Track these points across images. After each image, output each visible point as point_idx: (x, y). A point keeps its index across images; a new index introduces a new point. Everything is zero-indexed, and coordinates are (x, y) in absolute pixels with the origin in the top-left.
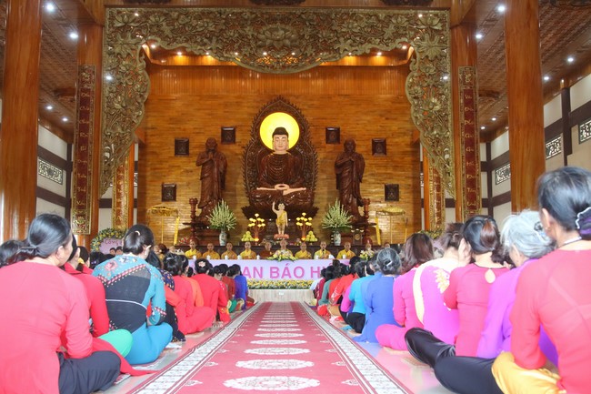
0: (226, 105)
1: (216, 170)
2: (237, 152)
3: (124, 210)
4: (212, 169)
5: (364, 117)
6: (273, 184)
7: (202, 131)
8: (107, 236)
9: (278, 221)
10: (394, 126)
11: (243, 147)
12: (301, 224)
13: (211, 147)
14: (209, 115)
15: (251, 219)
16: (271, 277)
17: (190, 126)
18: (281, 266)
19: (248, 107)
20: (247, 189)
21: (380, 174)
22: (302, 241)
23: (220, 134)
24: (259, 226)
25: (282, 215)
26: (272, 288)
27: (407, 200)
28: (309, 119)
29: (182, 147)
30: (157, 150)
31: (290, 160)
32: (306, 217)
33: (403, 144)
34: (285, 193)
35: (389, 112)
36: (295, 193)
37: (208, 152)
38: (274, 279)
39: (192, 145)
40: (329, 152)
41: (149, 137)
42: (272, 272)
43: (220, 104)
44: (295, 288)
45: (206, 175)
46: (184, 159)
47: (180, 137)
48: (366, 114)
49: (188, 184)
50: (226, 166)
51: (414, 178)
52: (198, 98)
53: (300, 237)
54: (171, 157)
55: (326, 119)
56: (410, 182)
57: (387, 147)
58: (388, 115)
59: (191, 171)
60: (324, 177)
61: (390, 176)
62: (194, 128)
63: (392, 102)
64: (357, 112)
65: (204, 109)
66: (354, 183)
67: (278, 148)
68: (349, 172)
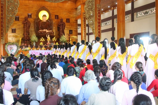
0: (29, 8)
1: (28, 25)
2: (32, 20)
4: (27, 25)
5: (64, 13)
6: (43, 29)
7: (23, 14)
8: (9, 44)
10: (72, 16)
11: (34, 19)
12: (54, 40)
14: (24, 10)
15: (41, 39)
19: (35, 9)
21: (68, 27)
23: (27, 16)
24: (43, 41)
25: (49, 38)
28: (51, 12)
29: (17, 19)
31: (47, 23)
32: (55, 38)
33: (74, 20)
34: (47, 32)
36: (49, 32)
40: (56, 21)
43: (27, 7)
45: (25, 26)
46: (18, 22)
49: (19, 28)
50: (30, 24)
51: (76, 28)
55: (55, 13)
56: (75, 29)
57: (70, 21)
58: (70, 13)
59: (20, 25)
60: (55, 27)
61: (70, 28)
62: (20, 14)
63: (71, 10)
64: (63, 11)
65: (23, 8)
66: (63, 30)
67: (44, 20)
68: (62, 27)
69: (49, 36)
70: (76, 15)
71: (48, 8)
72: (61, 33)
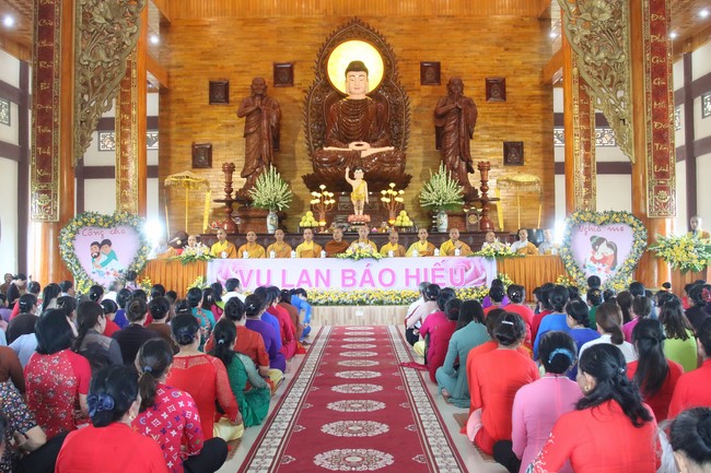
0: (280, 32)
1: (265, 123)
2: (297, 98)
3: (132, 181)
4: (259, 120)
5: (474, 47)
6: (346, 141)
7: (247, 69)
8: (85, 224)
9: (353, 195)
10: (517, 60)
11: (305, 91)
12: (388, 200)
13: (259, 90)
14: (256, 46)
15: (314, 194)
16: (344, 285)
17: (229, 63)
18: (359, 267)
19: (312, 35)
20: (310, 149)
21: (496, 128)
22: (390, 226)
23: (272, 73)
24: (327, 202)
25: (360, 187)
26: (345, 304)
27: (534, 164)
28: (397, 50)
29: (219, 92)
30: (184, 97)
31: (371, 108)
32: (395, 189)
33: (529, 85)
34: (364, 155)
35: (510, 39)
37: (253, 98)
38: (347, 289)
39: (232, 89)
40: (427, 97)
41: (172, 79)
42: (344, 278)
43: (270, 31)
44: (381, 303)
45: (251, 130)
46: (222, 108)
47: (216, 78)
48: (476, 42)
49: (229, 144)
50: (280, 118)
51: (544, 133)
52: (241, 23)
53: (387, 218)
54: (203, 107)
55: (421, 50)
56: (539, 138)
57: (507, 90)
58: (509, 45)
59: (233, 126)
60: (419, 131)
61: (512, 131)
62: (236, 66)
63: (514, 26)
64: (464, 40)
65: (250, 39)
66: (462, 140)
67: (353, 90)
68: (455, 124)
70: (541, 56)
71: (385, 29)
72: (450, 158)
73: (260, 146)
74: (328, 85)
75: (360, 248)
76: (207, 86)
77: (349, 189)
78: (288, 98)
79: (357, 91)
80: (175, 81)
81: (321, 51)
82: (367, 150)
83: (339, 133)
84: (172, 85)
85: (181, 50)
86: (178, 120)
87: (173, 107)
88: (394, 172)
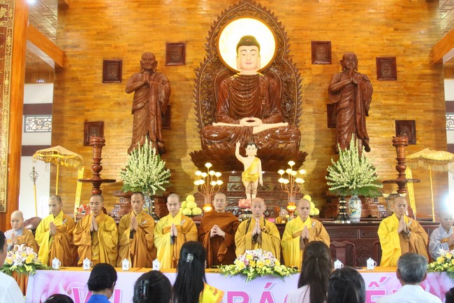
1: (153, 98)
2: (188, 76)
4: (147, 96)
9: (245, 175)
10: (407, 40)
11: (196, 69)
12: (286, 182)
13: (149, 65)
14: (149, 26)
15: (198, 173)
17: (123, 43)
20: (199, 126)
21: (388, 107)
23: (164, 53)
24: (213, 183)
27: (427, 142)
28: (288, 29)
29: (112, 71)
30: (79, 75)
31: (263, 84)
32: (294, 168)
34: (256, 131)
35: (399, 20)
36: (272, 131)
37: (142, 73)
39: (125, 68)
40: (317, 75)
41: (68, 58)
43: (164, 12)
45: (139, 105)
46: (115, 87)
47: (110, 57)
48: (366, 23)
49: (120, 122)
51: (435, 111)
52: (136, 4)
54: (96, 85)
55: (312, 30)
56: (430, 117)
57: (399, 69)
58: (399, 25)
60: (311, 110)
61: (403, 109)
62: (129, 45)
63: (403, 7)
64: (354, 20)
65: (144, 20)
66: (358, 117)
67: (245, 66)
68: (350, 100)
69: (252, 150)
70: (430, 36)
72: (346, 136)
73: (147, 122)
74: (219, 62)
75: (256, 258)
76: (101, 64)
77: (240, 168)
78: (180, 76)
79: (249, 66)
80: (71, 61)
81: (213, 29)
82: (259, 126)
83: (229, 109)
84: (67, 65)
85: (77, 31)
86: (73, 98)
87: (68, 85)
88: (289, 150)
